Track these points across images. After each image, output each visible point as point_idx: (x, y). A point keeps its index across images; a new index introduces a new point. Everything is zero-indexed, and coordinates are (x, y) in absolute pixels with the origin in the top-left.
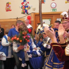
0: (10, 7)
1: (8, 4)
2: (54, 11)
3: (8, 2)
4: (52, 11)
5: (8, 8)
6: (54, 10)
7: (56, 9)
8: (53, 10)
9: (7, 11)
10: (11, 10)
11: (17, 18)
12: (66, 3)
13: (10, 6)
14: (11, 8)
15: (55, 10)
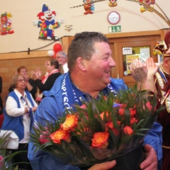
0: (10, 24)
1: (6, 18)
2: (116, 30)
3: (4, 13)
4: (110, 31)
5: (5, 26)
6: (116, 27)
7: (120, 27)
8: (112, 27)
9: (4, 33)
10: (12, 32)
11: (29, 51)
12: (142, 11)
13: (9, 21)
14: (13, 27)
15: (118, 28)
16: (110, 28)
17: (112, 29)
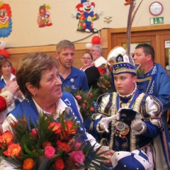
0: (49, 16)
1: (45, 10)
2: (158, 22)
3: (42, 5)
4: (152, 22)
5: (43, 18)
6: (158, 19)
7: (163, 18)
8: (154, 19)
9: (42, 26)
10: (51, 25)
13: (47, 13)
14: (52, 19)
15: (160, 20)
16: (152, 20)
17: (154, 21)
